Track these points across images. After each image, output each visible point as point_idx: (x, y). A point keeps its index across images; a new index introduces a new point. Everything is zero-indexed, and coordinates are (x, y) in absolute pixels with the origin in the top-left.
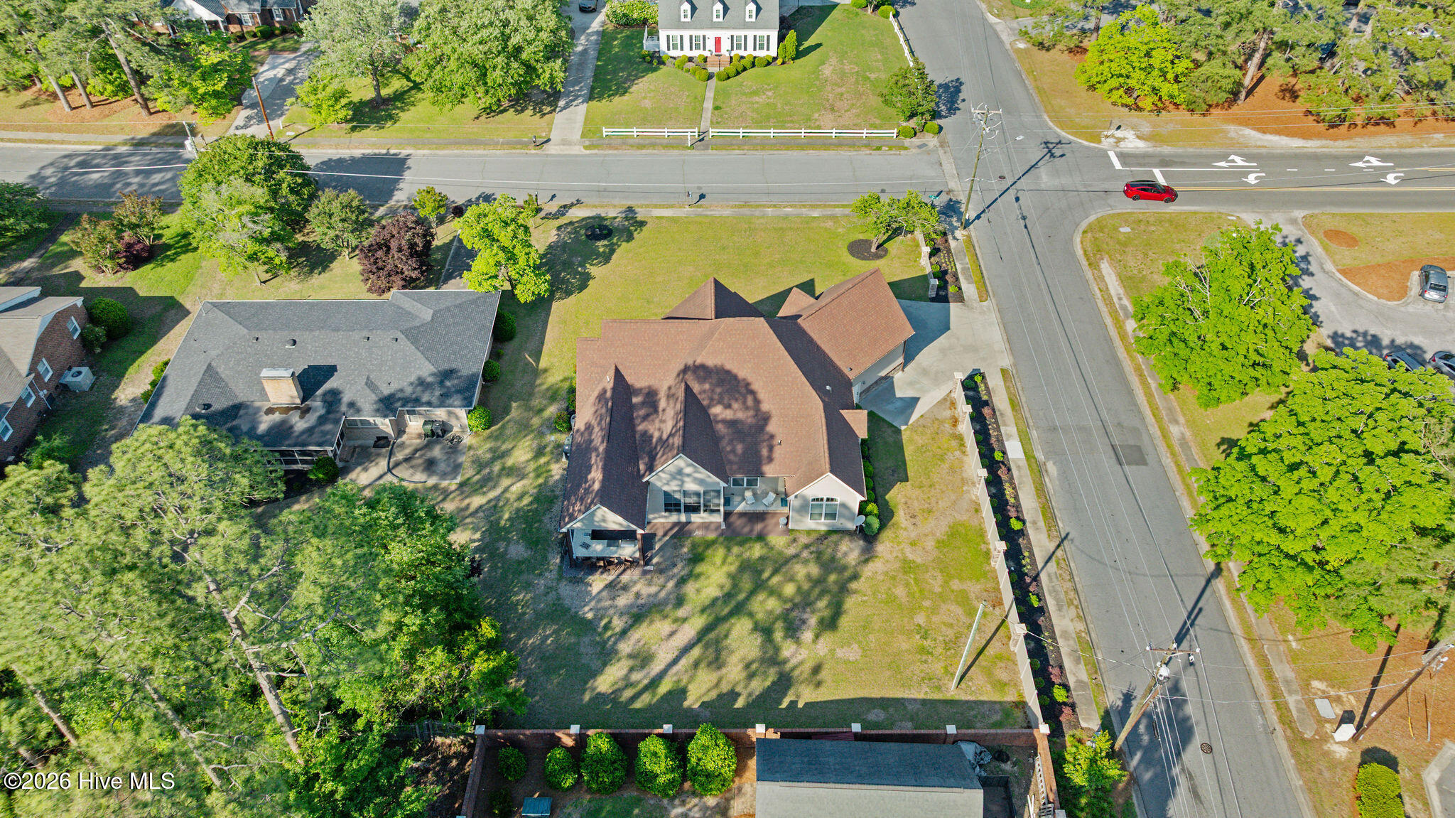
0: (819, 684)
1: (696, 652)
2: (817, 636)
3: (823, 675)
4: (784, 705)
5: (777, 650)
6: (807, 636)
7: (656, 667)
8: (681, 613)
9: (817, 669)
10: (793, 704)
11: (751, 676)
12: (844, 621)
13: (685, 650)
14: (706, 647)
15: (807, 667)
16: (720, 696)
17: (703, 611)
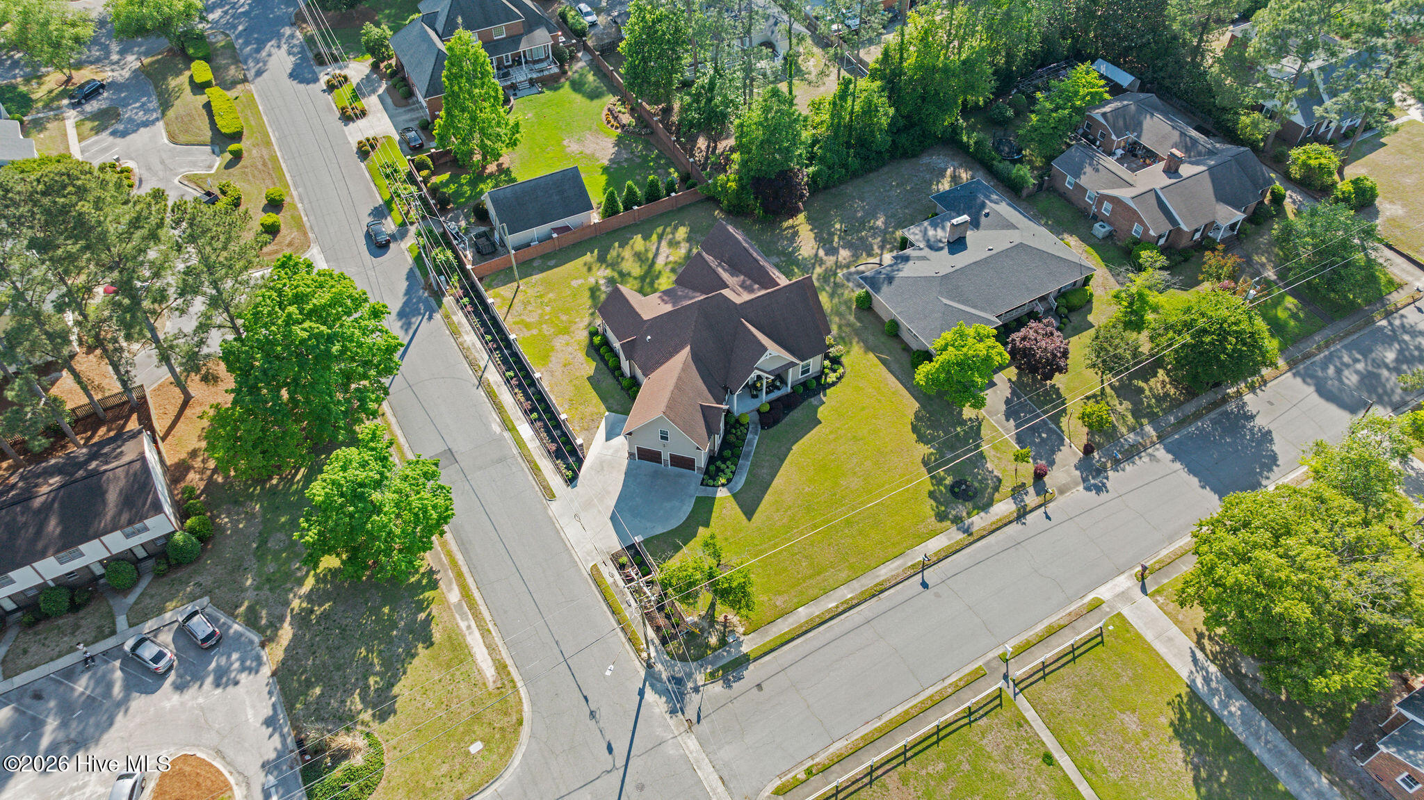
0: (585, 264)
1: (651, 255)
2: (597, 283)
3: (585, 269)
4: (596, 251)
5: (613, 270)
6: (602, 282)
7: (664, 243)
8: (670, 266)
9: (590, 269)
10: (592, 252)
11: (618, 256)
12: (588, 294)
13: (656, 255)
14: (647, 259)
15: (594, 269)
16: (627, 243)
17: (660, 272)
